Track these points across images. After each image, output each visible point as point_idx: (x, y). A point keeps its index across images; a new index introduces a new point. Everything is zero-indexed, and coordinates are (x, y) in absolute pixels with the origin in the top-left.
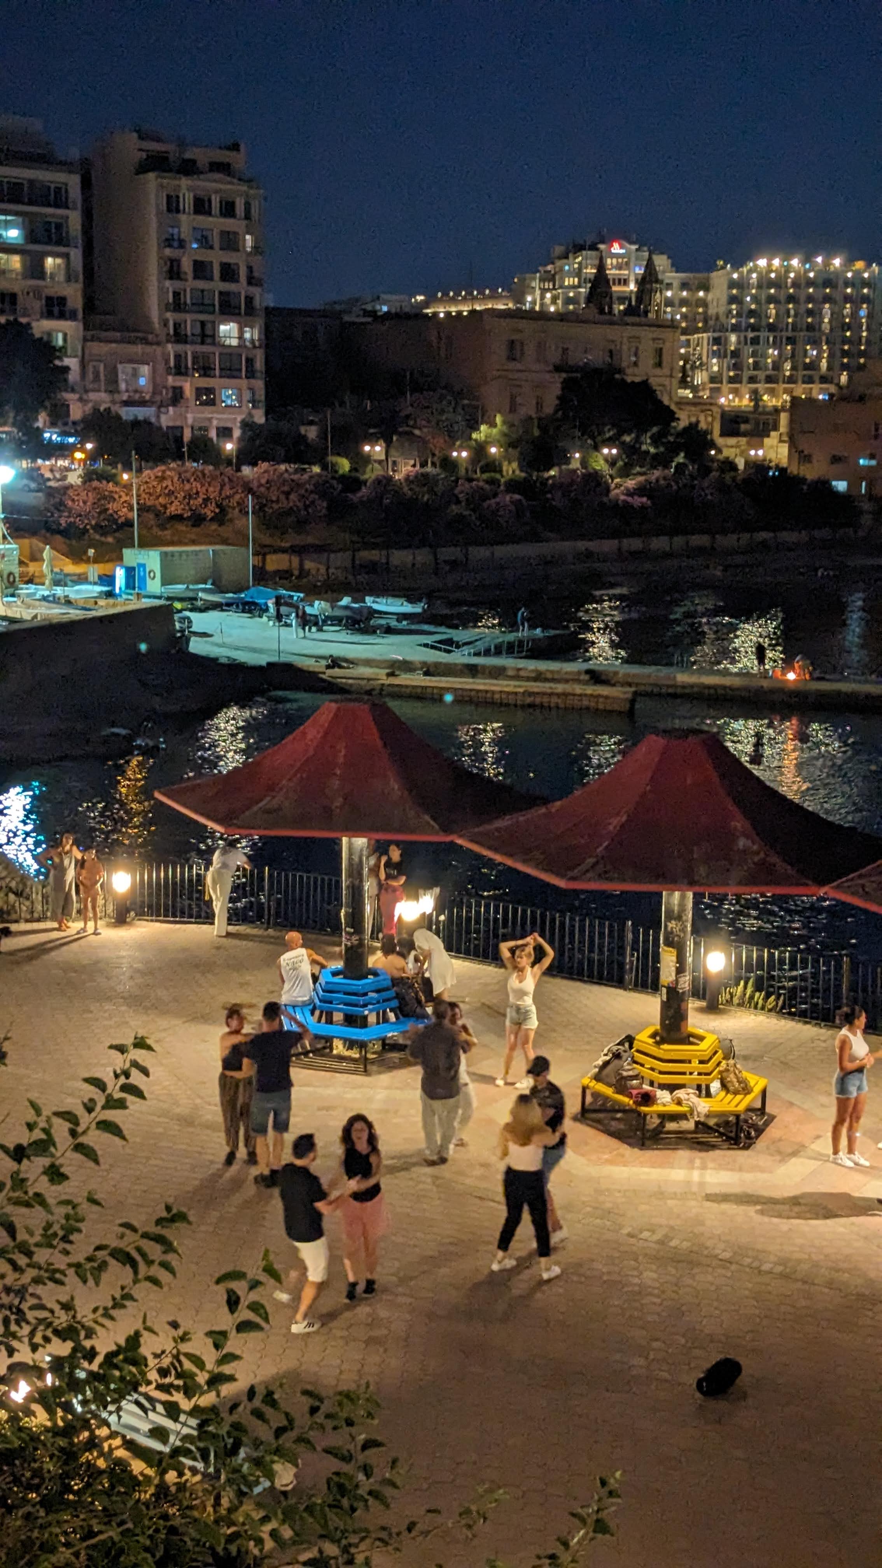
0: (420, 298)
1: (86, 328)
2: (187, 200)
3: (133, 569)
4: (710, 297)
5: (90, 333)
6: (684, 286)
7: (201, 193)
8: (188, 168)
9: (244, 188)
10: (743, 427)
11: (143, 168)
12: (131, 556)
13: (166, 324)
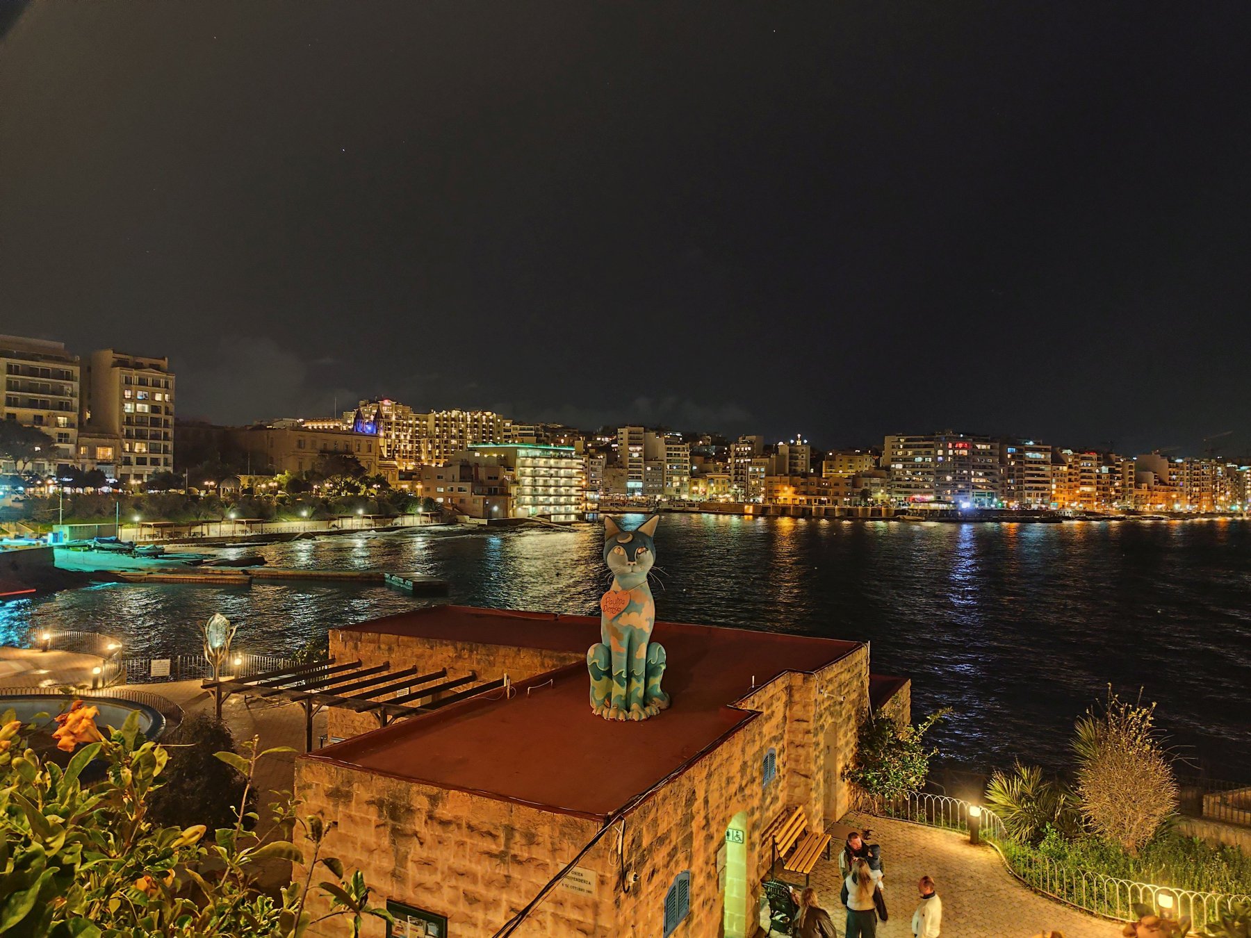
0: (301, 420)
1: (79, 432)
2: (135, 379)
3: (57, 534)
4: (428, 424)
5: (81, 434)
6: (417, 419)
7: (142, 377)
8: (139, 366)
9: (165, 375)
10: (414, 476)
11: (114, 365)
12: (56, 528)
13: (122, 430)
